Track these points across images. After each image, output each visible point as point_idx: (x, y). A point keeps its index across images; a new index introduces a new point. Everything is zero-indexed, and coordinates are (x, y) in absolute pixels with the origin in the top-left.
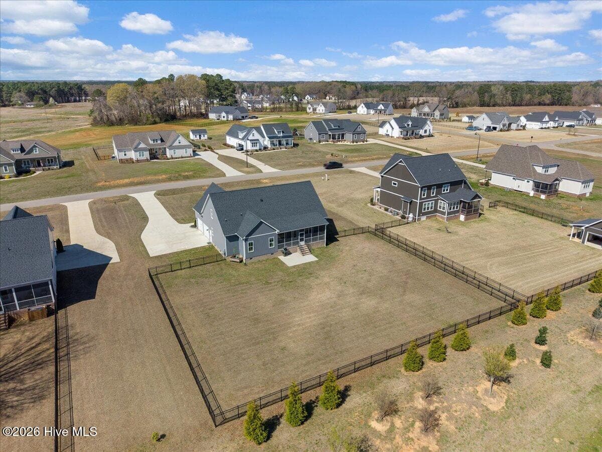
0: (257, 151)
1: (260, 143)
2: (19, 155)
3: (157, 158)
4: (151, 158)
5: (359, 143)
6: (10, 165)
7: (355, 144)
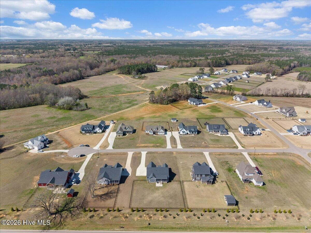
0: (184, 135)
1: (185, 133)
2: (124, 130)
3: (155, 134)
4: (153, 134)
5: (223, 136)
6: (122, 133)
7: (222, 135)
